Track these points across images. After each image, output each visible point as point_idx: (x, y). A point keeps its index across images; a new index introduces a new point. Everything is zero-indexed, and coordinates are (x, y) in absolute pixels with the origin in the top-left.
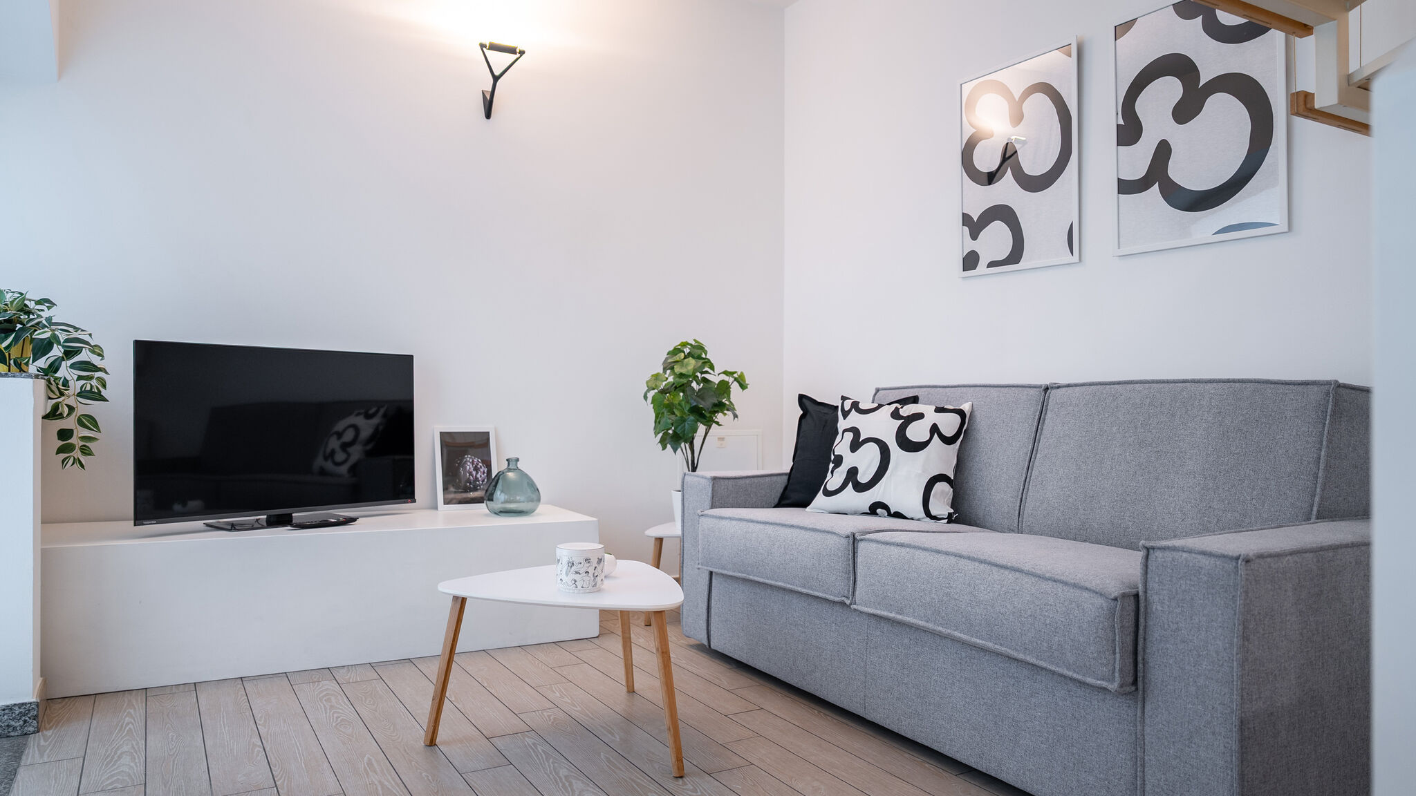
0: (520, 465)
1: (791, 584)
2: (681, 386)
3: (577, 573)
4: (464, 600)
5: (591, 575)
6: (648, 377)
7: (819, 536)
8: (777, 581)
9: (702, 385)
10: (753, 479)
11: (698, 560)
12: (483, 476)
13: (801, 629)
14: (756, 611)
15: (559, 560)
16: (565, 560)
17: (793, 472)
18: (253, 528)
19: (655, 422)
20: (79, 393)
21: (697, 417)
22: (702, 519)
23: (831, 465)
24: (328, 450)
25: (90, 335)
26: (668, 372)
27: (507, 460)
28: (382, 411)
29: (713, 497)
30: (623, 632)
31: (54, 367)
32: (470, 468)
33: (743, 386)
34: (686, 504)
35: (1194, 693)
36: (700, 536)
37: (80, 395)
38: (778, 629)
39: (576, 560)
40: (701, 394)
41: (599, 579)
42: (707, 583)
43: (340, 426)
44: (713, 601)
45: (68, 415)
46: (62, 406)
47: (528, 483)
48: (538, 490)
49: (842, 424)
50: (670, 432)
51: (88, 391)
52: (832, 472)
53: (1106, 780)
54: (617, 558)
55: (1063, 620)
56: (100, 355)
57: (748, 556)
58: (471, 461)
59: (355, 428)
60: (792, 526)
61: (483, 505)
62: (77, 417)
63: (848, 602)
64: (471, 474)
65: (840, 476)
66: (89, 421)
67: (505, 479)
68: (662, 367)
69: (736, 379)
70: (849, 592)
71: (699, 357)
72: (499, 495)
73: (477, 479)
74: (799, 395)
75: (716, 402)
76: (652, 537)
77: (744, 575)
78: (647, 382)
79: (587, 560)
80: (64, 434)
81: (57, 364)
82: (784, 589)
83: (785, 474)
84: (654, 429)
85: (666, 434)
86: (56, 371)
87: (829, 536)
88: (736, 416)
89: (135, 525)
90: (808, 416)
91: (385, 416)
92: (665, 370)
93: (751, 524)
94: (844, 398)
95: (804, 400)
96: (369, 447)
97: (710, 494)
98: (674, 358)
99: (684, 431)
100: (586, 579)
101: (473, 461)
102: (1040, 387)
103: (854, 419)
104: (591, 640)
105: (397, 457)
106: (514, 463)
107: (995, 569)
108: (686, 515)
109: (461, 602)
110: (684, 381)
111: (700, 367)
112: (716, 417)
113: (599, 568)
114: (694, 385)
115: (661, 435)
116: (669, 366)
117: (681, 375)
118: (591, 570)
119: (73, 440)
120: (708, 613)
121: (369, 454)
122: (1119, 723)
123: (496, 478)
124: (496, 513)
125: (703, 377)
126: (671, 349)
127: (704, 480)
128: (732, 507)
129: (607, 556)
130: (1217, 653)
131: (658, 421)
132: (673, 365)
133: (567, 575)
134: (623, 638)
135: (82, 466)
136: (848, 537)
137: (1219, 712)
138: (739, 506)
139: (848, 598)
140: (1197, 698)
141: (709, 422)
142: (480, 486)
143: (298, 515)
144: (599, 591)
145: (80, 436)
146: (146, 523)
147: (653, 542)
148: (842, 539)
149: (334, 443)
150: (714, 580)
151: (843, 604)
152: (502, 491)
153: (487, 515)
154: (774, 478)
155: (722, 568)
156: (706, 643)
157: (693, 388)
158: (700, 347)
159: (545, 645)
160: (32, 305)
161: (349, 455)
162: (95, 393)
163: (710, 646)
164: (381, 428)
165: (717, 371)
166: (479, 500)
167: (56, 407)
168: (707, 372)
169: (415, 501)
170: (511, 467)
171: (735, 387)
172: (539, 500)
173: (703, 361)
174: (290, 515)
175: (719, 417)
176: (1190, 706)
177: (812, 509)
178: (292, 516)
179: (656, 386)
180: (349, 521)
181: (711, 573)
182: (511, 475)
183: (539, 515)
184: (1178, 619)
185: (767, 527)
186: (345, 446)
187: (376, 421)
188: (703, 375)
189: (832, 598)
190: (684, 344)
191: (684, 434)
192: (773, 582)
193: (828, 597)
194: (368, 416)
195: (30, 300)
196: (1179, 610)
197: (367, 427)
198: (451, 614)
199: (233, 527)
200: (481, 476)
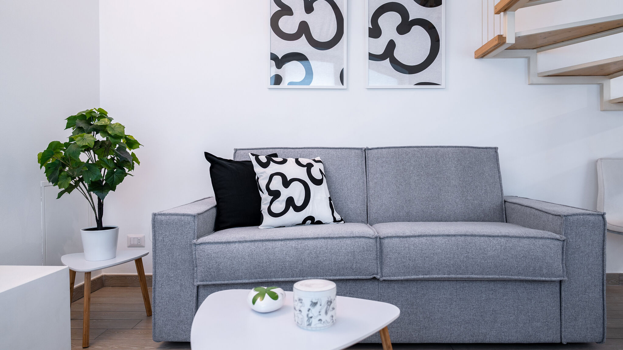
7: (347, 241)
29: (197, 229)
34: (159, 239)
35: (587, 272)
49: (265, 171)
52: (272, 202)
53: (547, 321)
55: (541, 255)
63: (378, 277)
70: (377, 271)
97: (195, 227)
102: (361, 149)
107: (491, 239)
122: (552, 295)
130: (596, 253)
136: (376, 238)
137: (597, 277)
138: (204, 233)
139: (377, 274)
140: (588, 274)
148: (371, 240)
176: (585, 278)
177: (263, 226)
181: (198, 286)
184: (580, 243)
189: (364, 277)
193: (360, 277)
196: (580, 240)
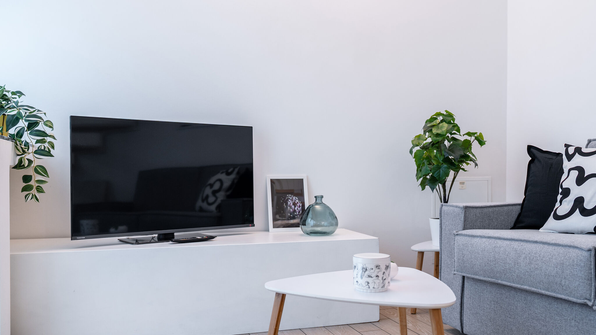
0: (324, 200)
1: (536, 288)
2: (436, 143)
3: (370, 276)
4: (284, 296)
5: (380, 278)
6: (413, 137)
7: (561, 250)
8: (522, 285)
9: (451, 143)
10: (494, 208)
11: (454, 267)
12: (299, 209)
13: (542, 323)
14: (501, 307)
15: (355, 267)
16: (360, 267)
17: (525, 203)
18: (150, 242)
19: (417, 170)
20: (36, 151)
21: (449, 165)
22: (457, 238)
23: (559, 197)
24: (205, 195)
25: (45, 114)
26: (427, 134)
27: (316, 197)
28: (236, 170)
29: (465, 221)
30: (401, 321)
31: (20, 134)
32: (290, 204)
33: (481, 142)
34: (443, 227)
36: (456, 250)
37: (36, 152)
38: (521, 322)
39: (369, 267)
40: (451, 149)
41: (386, 281)
42: (461, 285)
43: (212, 180)
44: (465, 298)
45: (27, 166)
46: (24, 159)
47: (329, 212)
48: (336, 217)
49: (567, 165)
50: (428, 177)
51: (42, 150)
52: (561, 202)
54: (399, 265)
56: (50, 127)
57: (497, 265)
58: (291, 198)
59: (220, 180)
60: (536, 242)
61: (299, 229)
62: (34, 167)
63: (590, 304)
64: (291, 207)
65: (568, 205)
66: (42, 170)
67: (314, 210)
68: (423, 130)
69: (476, 138)
70: (591, 296)
71: (449, 123)
72: (310, 221)
73: (295, 211)
74: (528, 146)
75: (463, 154)
76: (416, 251)
77: (493, 280)
78: (412, 141)
79: (378, 267)
80: (27, 179)
81: (21, 132)
82: (526, 291)
83: (519, 205)
84: (416, 175)
85: (425, 179)
86: (21, 137)
87: (571, 250)
88: (476, 165)
89: (72, 240)
90: (536, 161)
91: (238, 173)
92: (425, 132)
93: (498, 241)
94: (567, 146)
95: (532, 149)
96: (228, 193)
97: (462, 219)
98: (432, 123)
99: (440, 175)
100: (377, 281)
101: (292, 198)
103: (578, 160)
104: (375, 324)
105: (245, 199)
106: (320, 199)
108: (443, 235)
109: (282, 298)
110: (440, 139)
111: (451, 128)
112: (462, 165)
113: (387, 273)
114: (446, 143)
115: (422, 179)
116: (428, 129)
117: (438, 135)
118: (380, 274)
119: (32, 183)
120: (461, 307)
121: (228, 197)
123: (308, 210)
124: (307, 234)
125: (453, 137)
126: (429, 118)
127: (458, 209)
128: (480, 228)
129: (392, 263)
131: (419, 169)
132: (431, 128)
133: (362, 278)
134: (401, 325)
135: (37, 200)
136: (590, 250)
138: (484, 228)
139: (590, 300)
141: (457, 169)
142: (297, 216)
143: (178, 235)
144: (387, 291)
145: (36, 180)
146: (79, 238)
147: (416, 254)
148: (584, 252)
149: (208, 191)
150: (466, 283)
151: (585, 305)
152: (312, 219)
153: (301, 235)
154: (511, 208)
155: (474, 274)
156: (459, 329)
157: (445, 145)
158: (450, 115)
159: (342, 327)
160: (9, 95)
161: (217, 198)
162: (46, 151)
163: (463, 332)
164: (236, 181)
165: (462, 133)
166: (296, 225)
167: (21, 161)
168: (455, 134)
169: (254, 226)
170: (318, 202)
171: (475, 145)
172: (337, 224)
173: (453, 125)
174: (173, 234)
175: (464, 166)
177: (544, 230)
178: (174, 234)
179: (419, 143)
180: (210, 238)
181: (464, 277)
182: (318, 207)
183: (337, 235)
185: (513, 243)
186: (214, 193)
187: (233, 176)
188: (452, 136)
189: (574, 300)
190: (439, 114)
191: (439, 178)
192: (519, 286)
193: (571, 299)
194: (228, 174)
195: (8, 92)
197: (227, 180)
198: (274, 306)
199: (137, 242)
200: (297, 209)
